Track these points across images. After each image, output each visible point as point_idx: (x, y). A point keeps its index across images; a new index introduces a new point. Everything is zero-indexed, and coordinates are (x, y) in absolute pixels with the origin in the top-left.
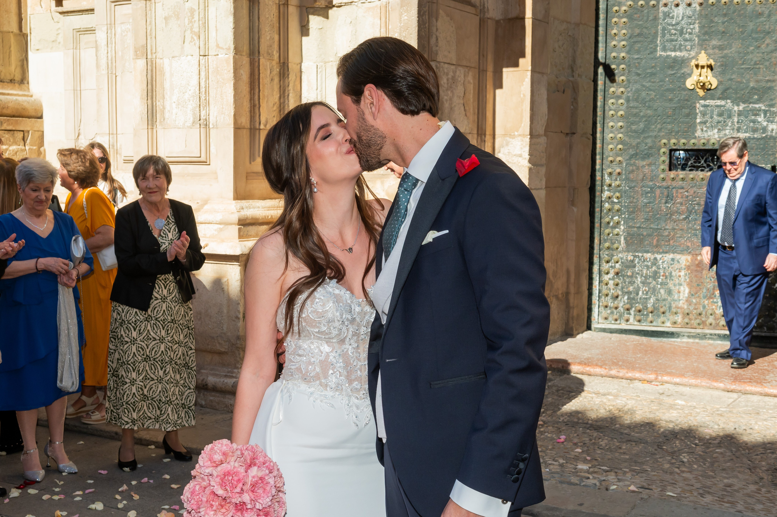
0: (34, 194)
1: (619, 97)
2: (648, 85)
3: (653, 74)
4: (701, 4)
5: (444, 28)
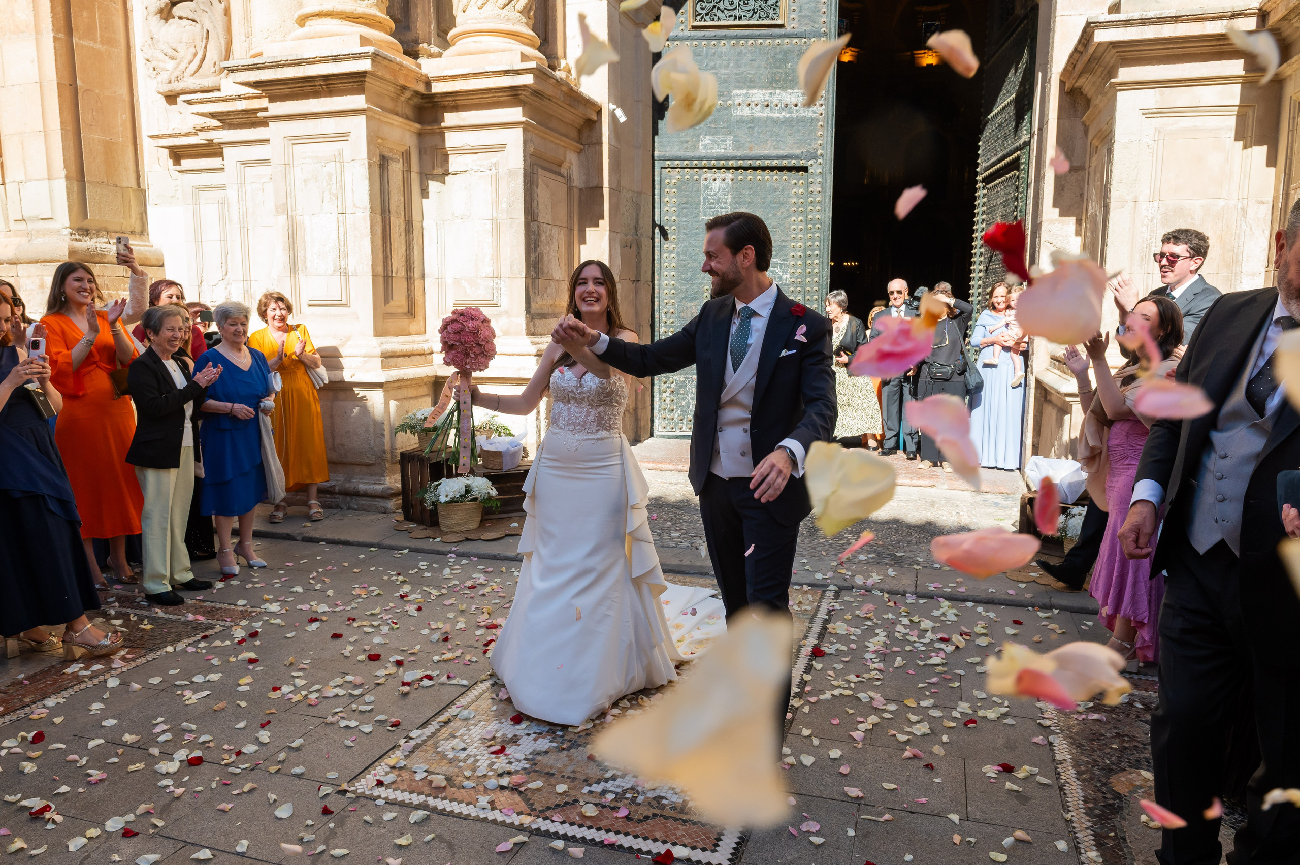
0: (233, 328)
1: (671, 252)
2: (693, 242)
3: (697, 234)
4: (733, 180)
5: (543, 194)
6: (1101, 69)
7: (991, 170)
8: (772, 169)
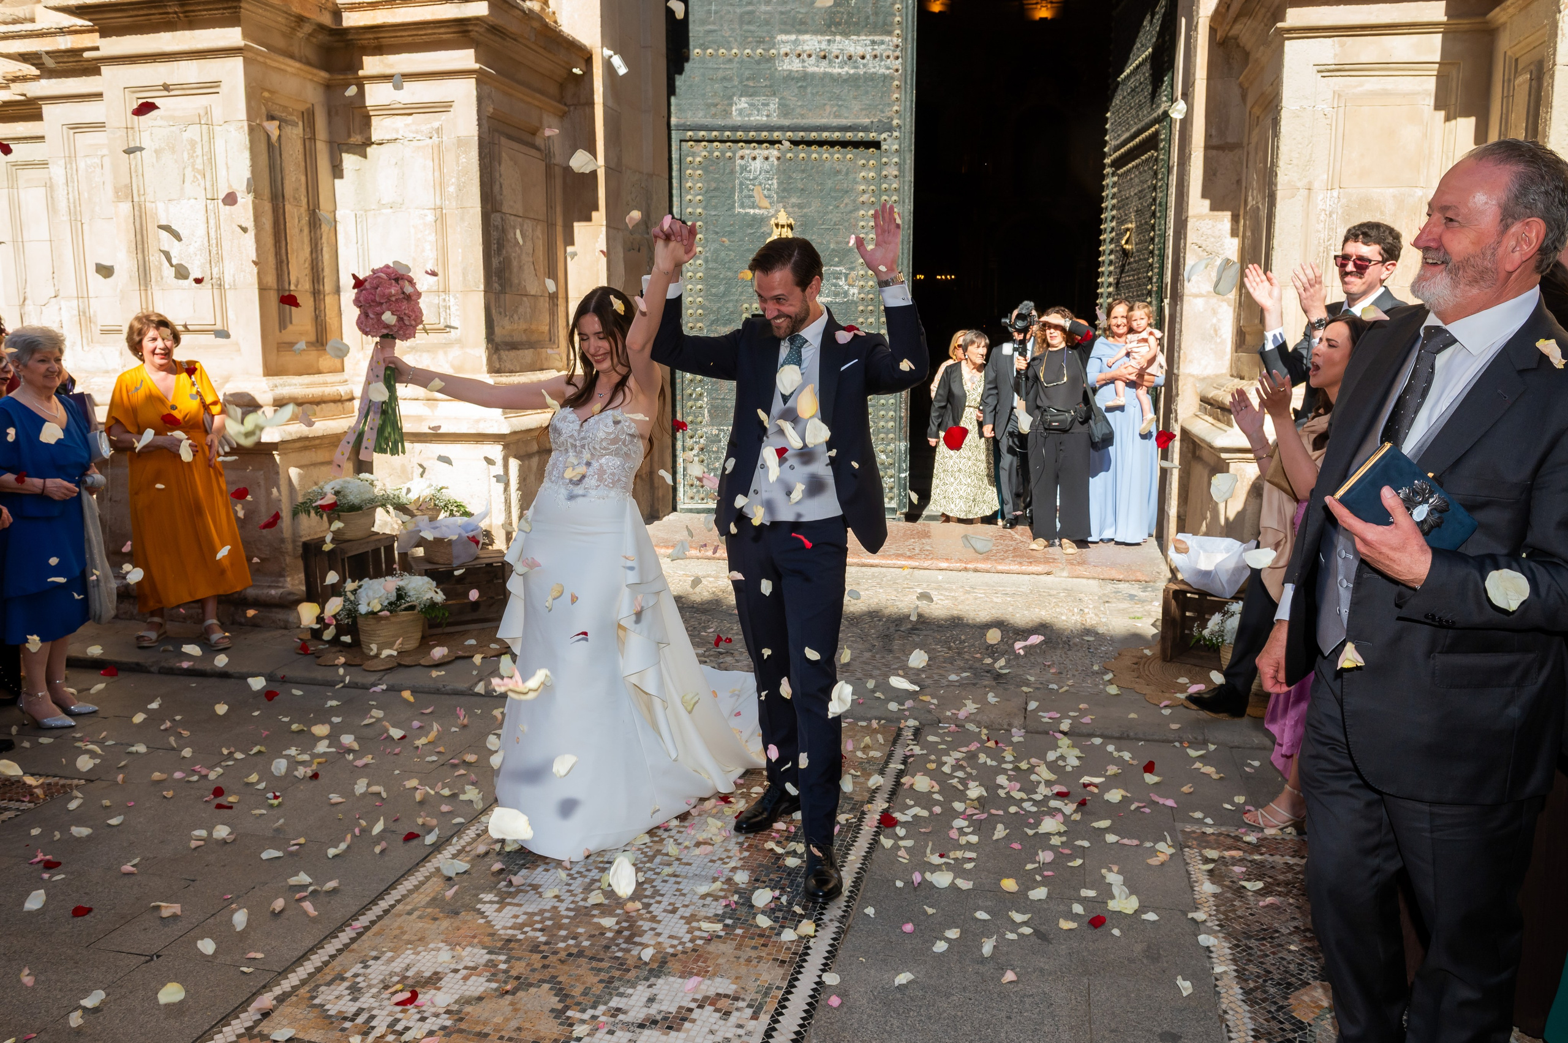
2: (727, 244)
3: (732, 233)
4: (778, 159)
5: (508, 174)
6: (1263, 10)
7: (1122, 150)
8: (832, 144)
